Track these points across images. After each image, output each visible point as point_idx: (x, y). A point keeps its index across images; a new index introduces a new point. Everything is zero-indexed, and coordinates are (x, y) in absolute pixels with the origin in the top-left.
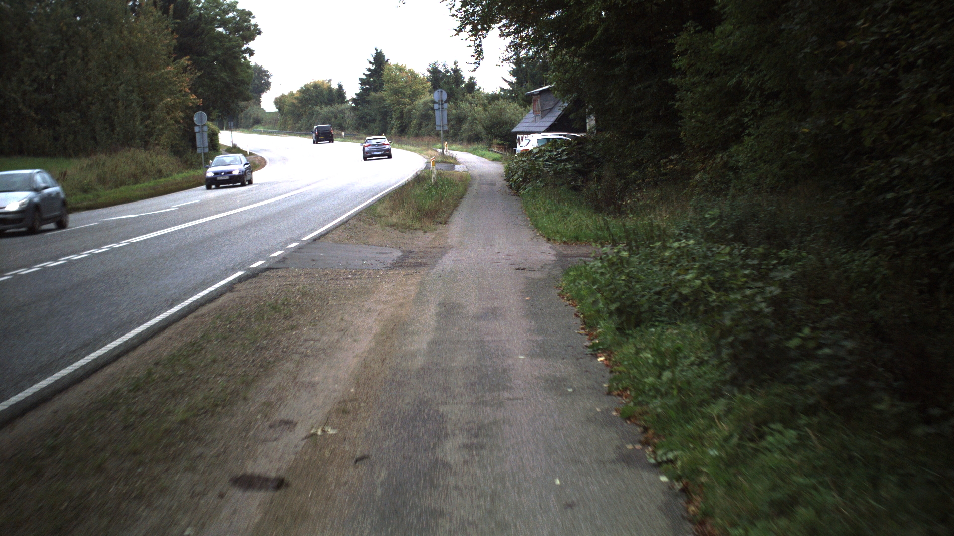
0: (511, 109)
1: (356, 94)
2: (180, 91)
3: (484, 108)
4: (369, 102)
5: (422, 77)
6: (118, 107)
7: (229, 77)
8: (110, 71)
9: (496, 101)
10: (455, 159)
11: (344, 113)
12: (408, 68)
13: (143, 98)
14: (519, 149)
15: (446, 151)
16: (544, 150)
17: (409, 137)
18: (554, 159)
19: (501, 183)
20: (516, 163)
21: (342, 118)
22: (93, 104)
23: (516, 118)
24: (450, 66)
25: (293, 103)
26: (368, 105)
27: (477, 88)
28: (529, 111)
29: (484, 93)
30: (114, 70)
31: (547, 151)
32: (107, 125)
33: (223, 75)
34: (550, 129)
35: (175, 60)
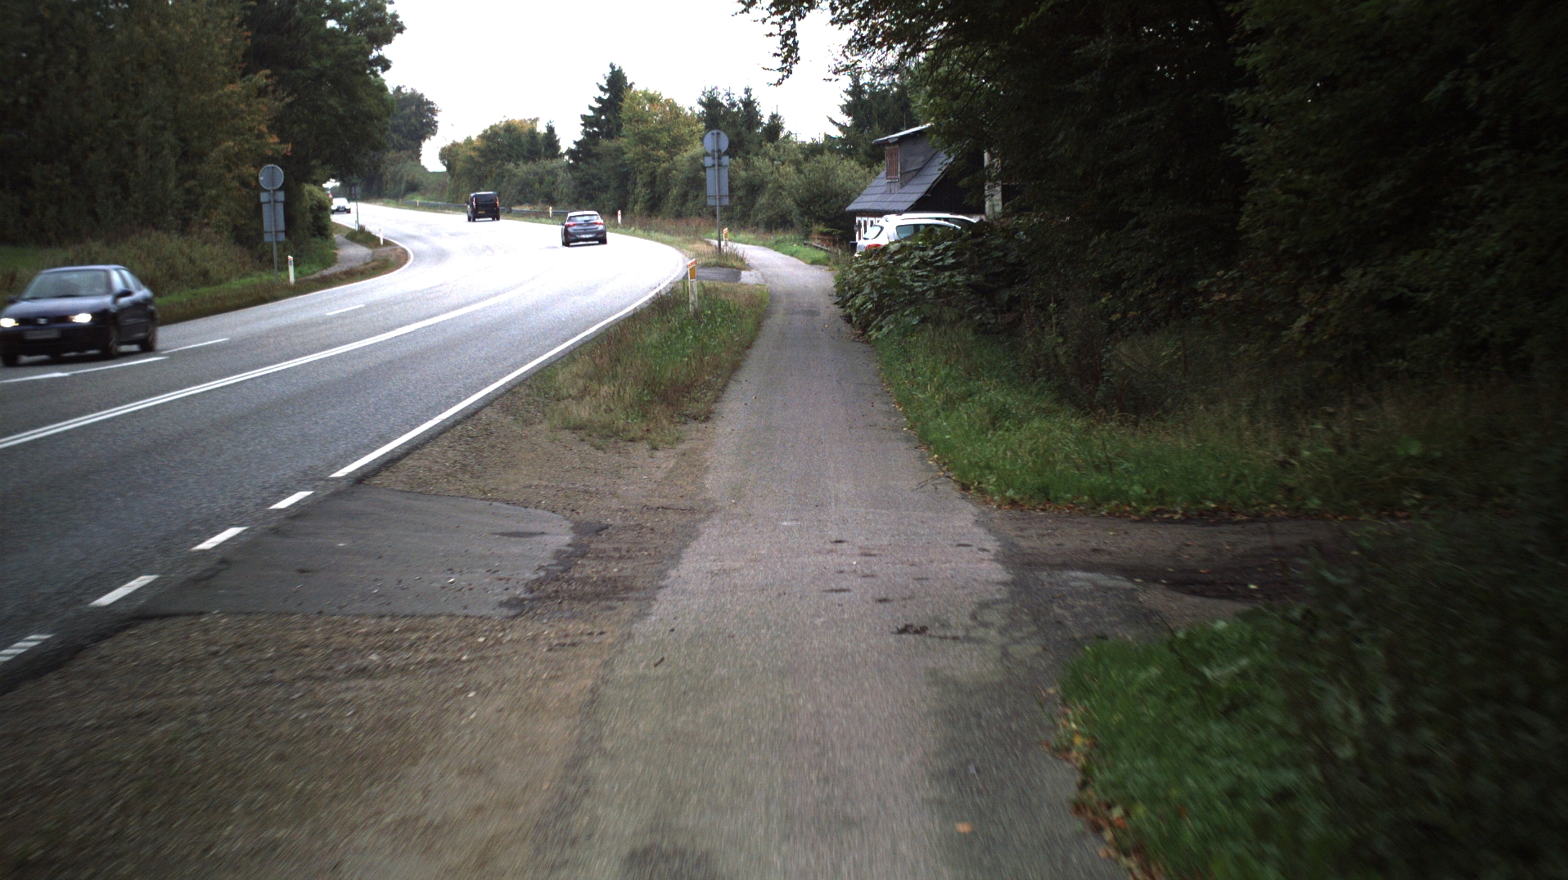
0: (846, 170)
1: (575, 143)
2: (251, 130)
3: (797, 169)
4: (597, 156)
5: (690, 112)
7: (344, 106)
8: (126, 90)
9: (818, 157)
10: (742, 260)
11: (557, 175)
12: (665, 97)
14: (862, 243)
15: (726, 245)
16: (911, 246)
18: (930, 264)
19: (829, 310)
20: (857, 271)
21: (553, 183)
23: (854, 186)
24: (739, 95)
25: (471, 158)
26: (595, 162)
27: (782, 135)
28: (878, 174)
29: (796, 143)
30: (132, 89)
31: (915, 249)
32: (117, 189)
33: (335, 102)
34: (917, 207)
35: (244, 74)
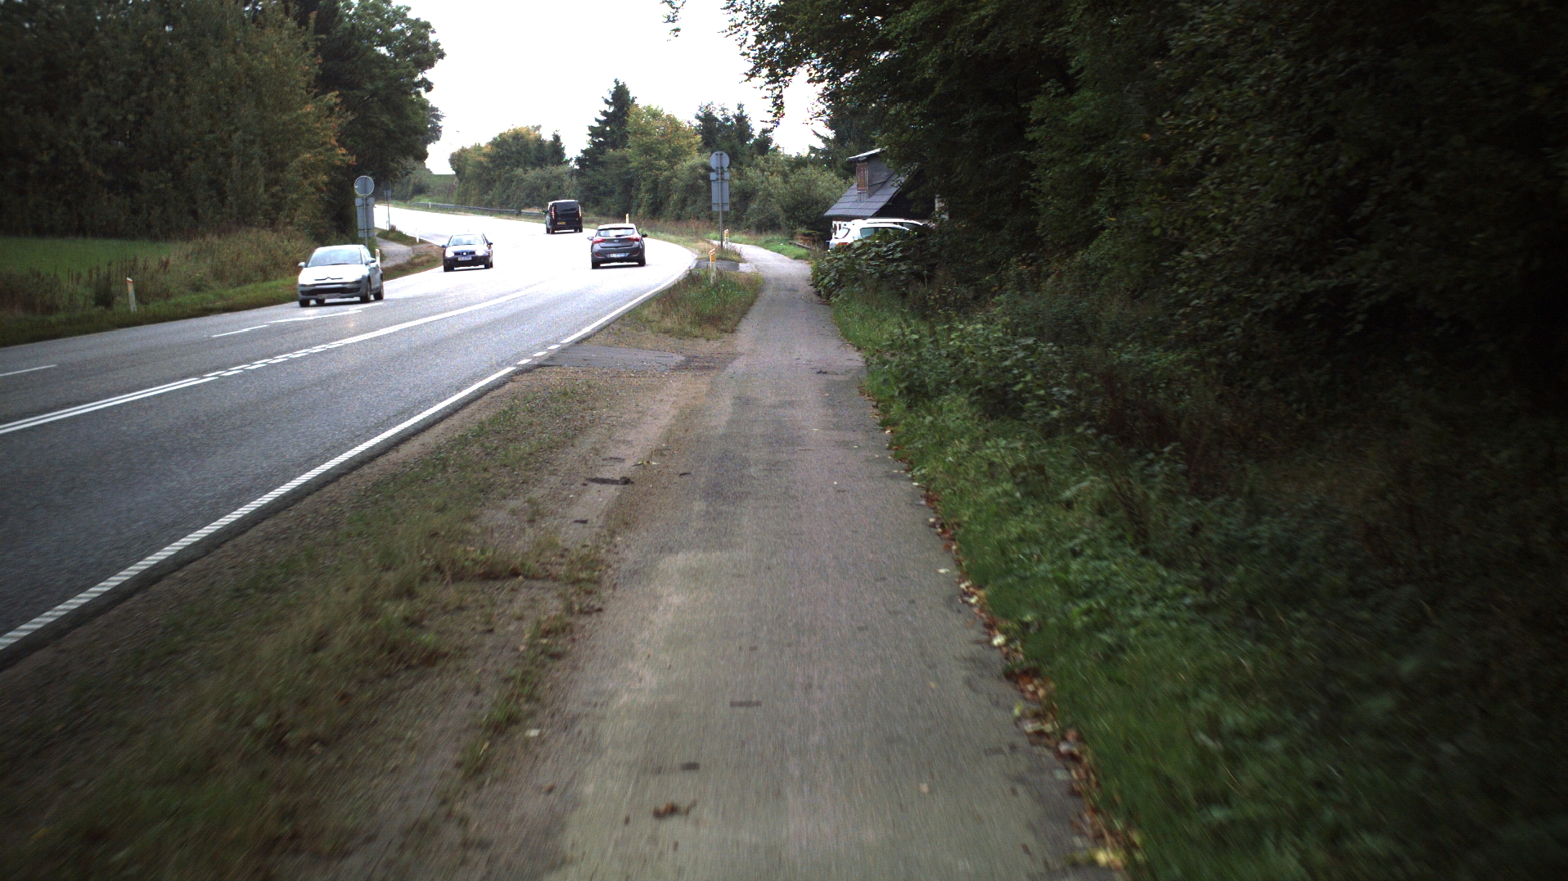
0: (825, 180)
1: (582, 151)
2: (324, 144)
3: (784, 179)
4: (602, 164)
5: (687, 126)
6: (230, 165)
7: (393, 122)
8: (219, 109)
9: (803, 169)
10: (739, 255)
11: (565, 180)
13: (269, 153)
14: (834, 242)
15: (727, 244)
16: (870, 244)
17: (666, 221)
18: (884, 257)
19: (806, 289)
20: (828, 261)
22: (191, 159)
23: (831, 195)
24: (733, 111)
25: (481, 163)
26: (601, 169)
27: (772, 146)
28: (851, 185)
29: (784, 155)
30: (225, 108)
31: (873, 246)
32: (213, 193)
33: (385, 118)
34: (881, 213)
35: (316, 96)
